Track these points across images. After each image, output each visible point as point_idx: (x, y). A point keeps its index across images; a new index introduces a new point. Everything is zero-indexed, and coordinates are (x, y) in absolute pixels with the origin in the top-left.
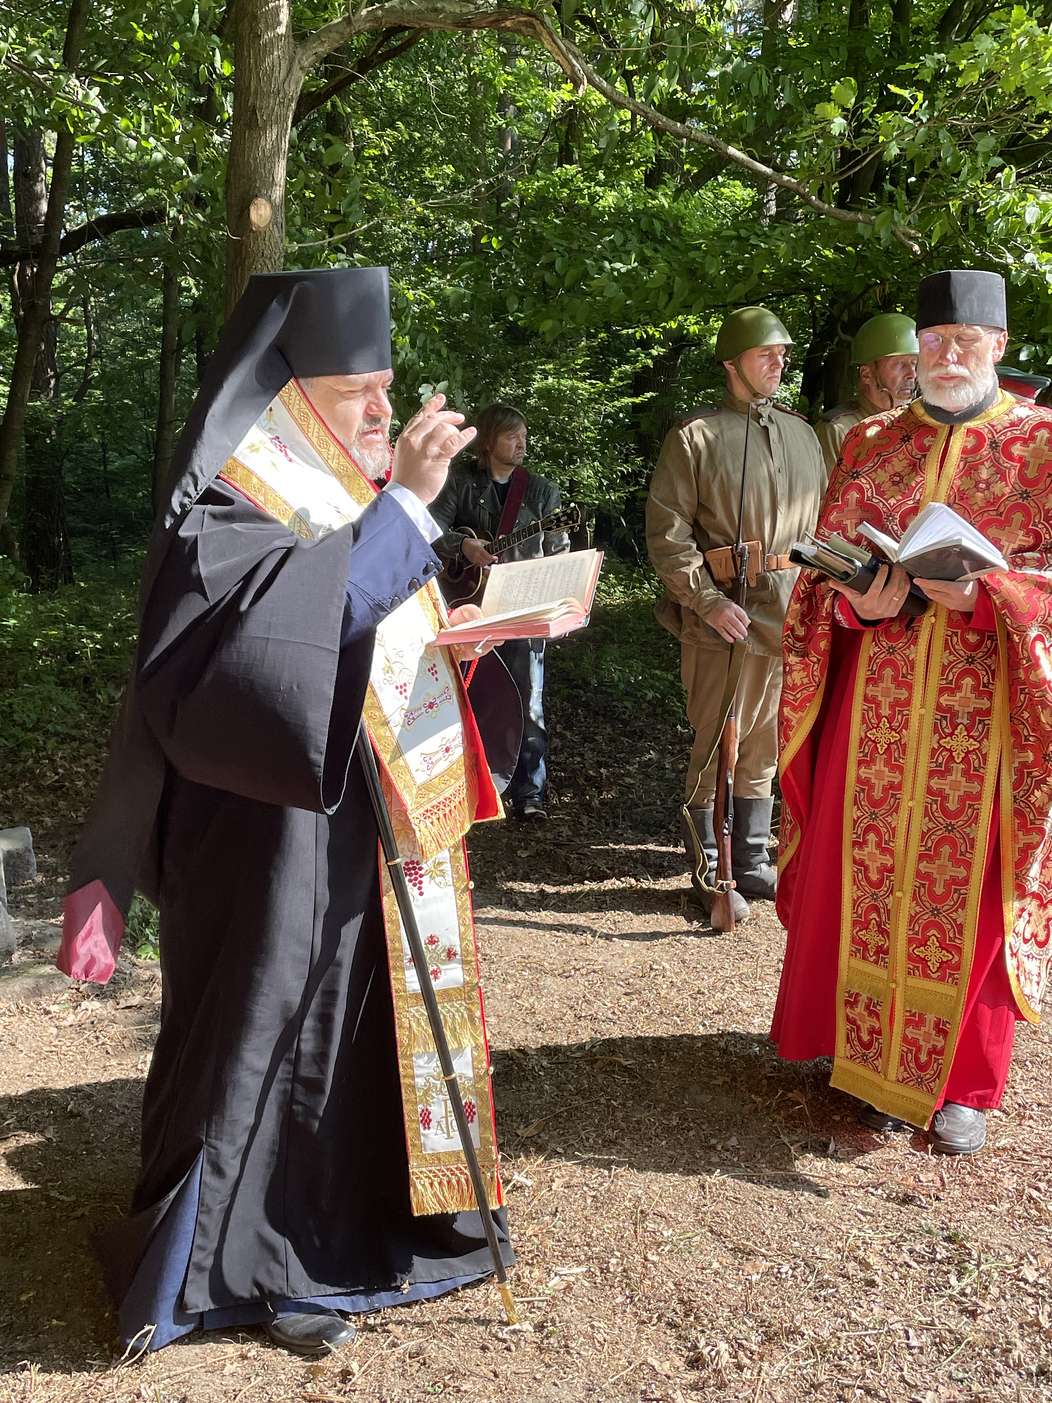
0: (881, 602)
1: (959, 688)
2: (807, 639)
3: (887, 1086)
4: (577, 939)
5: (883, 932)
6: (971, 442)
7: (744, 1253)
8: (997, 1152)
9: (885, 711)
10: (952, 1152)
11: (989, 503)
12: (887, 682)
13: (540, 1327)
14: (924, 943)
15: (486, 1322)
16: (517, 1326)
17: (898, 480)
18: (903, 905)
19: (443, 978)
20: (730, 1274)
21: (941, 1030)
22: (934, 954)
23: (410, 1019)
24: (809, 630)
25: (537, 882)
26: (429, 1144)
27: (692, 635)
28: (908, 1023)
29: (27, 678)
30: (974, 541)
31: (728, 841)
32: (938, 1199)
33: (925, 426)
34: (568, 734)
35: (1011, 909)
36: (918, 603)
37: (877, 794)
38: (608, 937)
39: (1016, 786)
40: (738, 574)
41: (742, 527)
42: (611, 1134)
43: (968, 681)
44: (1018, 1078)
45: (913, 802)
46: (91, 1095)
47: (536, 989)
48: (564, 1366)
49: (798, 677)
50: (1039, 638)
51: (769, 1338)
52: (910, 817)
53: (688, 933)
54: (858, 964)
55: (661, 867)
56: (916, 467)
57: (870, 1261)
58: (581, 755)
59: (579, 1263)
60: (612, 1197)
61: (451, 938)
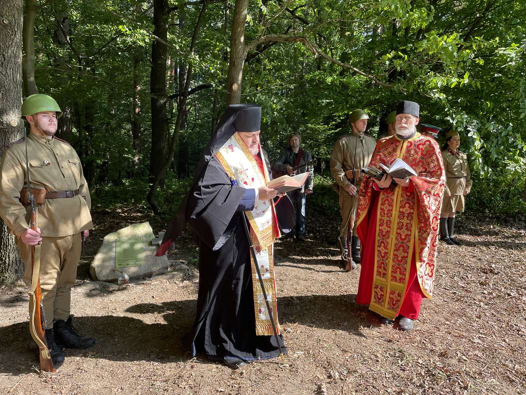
0: (384, 183)
1: (405, 207)
2: (366, 193)
3: (384, 309)
4: (310, 271)
5: (385, 269)
6: (409, 144)
7: (344, 351)
8: (416, 331)
9: (386, 212)
10: (404, 330)
11: (413, 160)
12: (386, 205)
13: (291, 366)
14: (396, 272)
15: (277, 364)
16: (285, 365)
17: (390, 153)
18: (390, 263)
19: (265, 276)
20: (341, 356)
21: (399, 295)
22: (398, 275)
23: (257, 286)
24: (366, 191)
25: (301, 256)
26: (261, 317)
27: (342, 193)
28: (391, 293)
29: (176, 201)
30: (408, 168)
31: (351, 247)
32: (398, 341)
33: (397, 140)
34: (313, 219)
35: (418, 264)
36: (394, 185)
37: (384, 233)
38: (318, 271)
39: (419, 232)
40: (354, 177)
41: (355, 165)
42: (314, 320)
43: (407, 205)
44: (424, 313)
45: (393, 236)
46: (184, 303)
47: (298, 283)
48: (296, 375)
49: (362, 202)
50: (425, 194)
51: (349, 372)
52: (392, 240)
53: (339, 271)
54: (378, 277)
55: (334, 254)
56: (395, 150)
57: (378, 355)
58: (316, 224)
59: (302, 351)
60: (312, 336)
61: (267, 266)
